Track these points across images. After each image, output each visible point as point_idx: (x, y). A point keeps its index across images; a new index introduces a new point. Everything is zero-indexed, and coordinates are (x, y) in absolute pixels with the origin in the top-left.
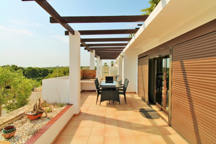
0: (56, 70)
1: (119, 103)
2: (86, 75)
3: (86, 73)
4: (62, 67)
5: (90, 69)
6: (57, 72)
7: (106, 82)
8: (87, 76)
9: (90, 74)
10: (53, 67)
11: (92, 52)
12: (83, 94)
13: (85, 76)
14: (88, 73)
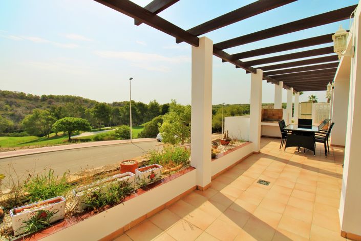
0: (220, 109)
1: (313, 152)
2: (268, 115)
3: (269, 113)
4: (228, 105)
5: (275, 108)
6: (222, 113)
7: (299, 127)
8: (268, 117)
9: (273, 115)
10: (216, 105)
11: (278, 84)
12: (263, 139)
13: (266, 117)
14: (271, 113)
